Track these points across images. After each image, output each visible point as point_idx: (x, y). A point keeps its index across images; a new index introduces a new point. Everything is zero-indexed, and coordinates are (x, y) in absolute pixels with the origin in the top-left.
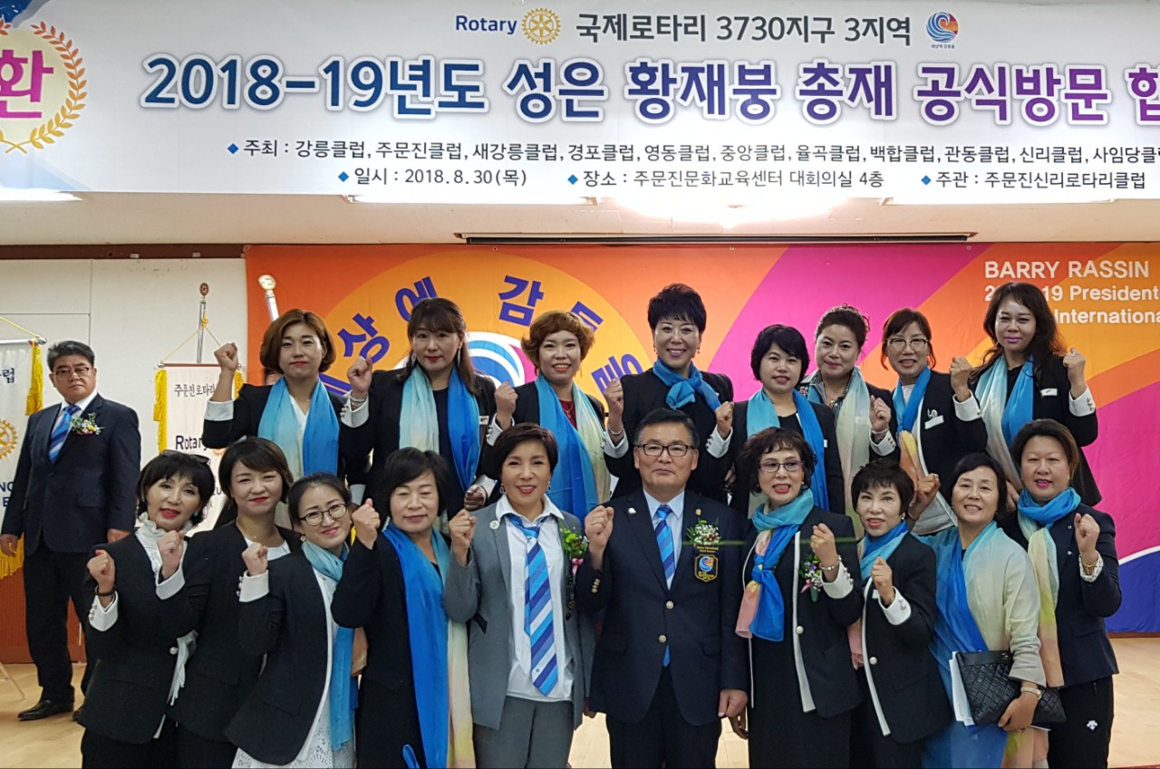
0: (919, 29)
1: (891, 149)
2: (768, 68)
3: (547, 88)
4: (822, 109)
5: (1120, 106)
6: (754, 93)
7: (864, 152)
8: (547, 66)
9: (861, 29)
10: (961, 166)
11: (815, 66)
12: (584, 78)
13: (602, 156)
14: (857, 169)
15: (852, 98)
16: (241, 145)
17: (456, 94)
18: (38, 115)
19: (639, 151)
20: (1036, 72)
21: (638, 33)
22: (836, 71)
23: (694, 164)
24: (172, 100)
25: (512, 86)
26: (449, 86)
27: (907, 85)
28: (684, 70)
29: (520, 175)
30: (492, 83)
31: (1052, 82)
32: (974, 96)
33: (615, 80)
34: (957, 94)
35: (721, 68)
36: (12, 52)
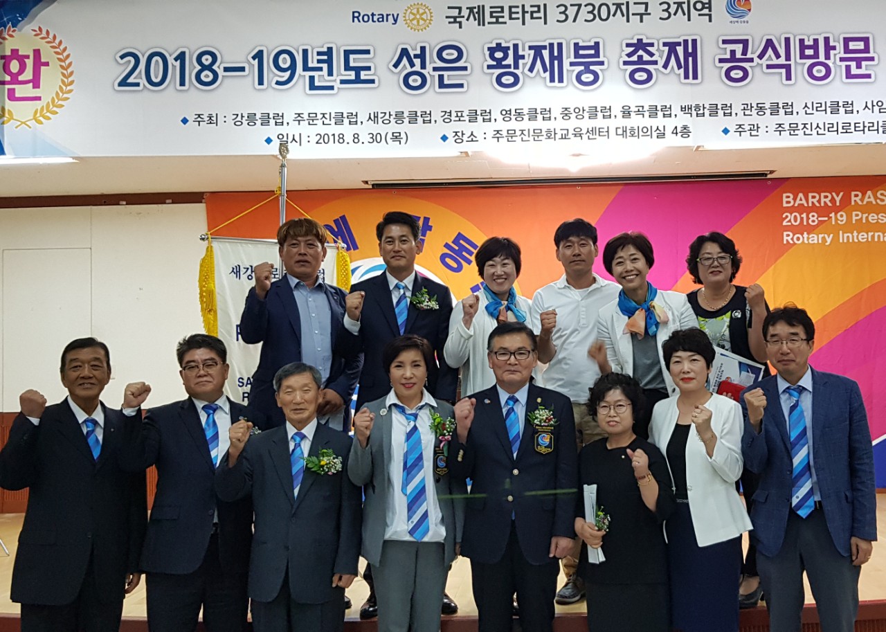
0: (719, 8)
1: (697, 107)
2: (597, 44)
3: (423, 66)
4: (641, 76)
6: (587, 65)
7: (676, 110)
8: (423, 49)
9: (672, 10)
10: (755, 119)
11: (635, 42)
12: (452, 58)
13: (467, 118)
14: (670, 124)
15: (665, 66)
16: (191, 118)
17: (353, 73)
18: (39, 99)
19: (496, 114)
20: (816, 41)
21: (494, 20)
22: (652, 45)
23: (540, 123)
24: (137, 85)
25: (396, 66)
26: (347, 67)
27: (709, 55)
28: (531, 48)
29: (403, 135)
30: (381, 63)
31: (829, 48)
32: (764, 62)
33: (477, 58)
34: (751, 60)
35: (560, 45)
36: (18, 50)
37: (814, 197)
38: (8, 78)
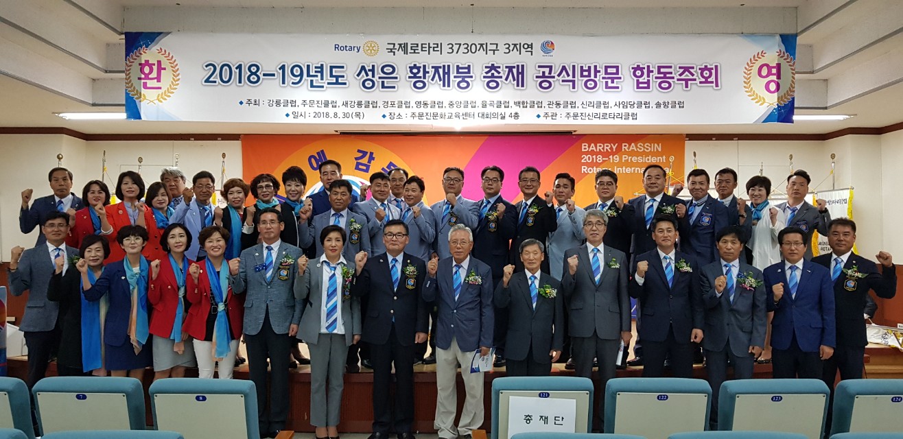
0: (537, 48)
1: (523, 103)
2: (469, 66)
3: (373, 76)
4: (493, 85)
5: (627, 82)
6: (463, 78)
7: (511, 104)
8: (373, 66)
9: (511, 48)
10: (554, 109)
11: (490, 65)
12: (389, 72)
13: (397, 106)
14: (508, 111)
15: (506, 79)
16: (245, 102)
17: (335, 79)
18: (160, 88)
19: (412, 104)
20: (589, 67)
22: (499, 67)
23: (436, 110)
24: (215, 82)
25: (358, 75)
26: (331, 76)
27: (531, 74)
28: (433, 67)
29: (362, 114)
30: (350, 74)
31: (596, 72)
32: (561, 78)
33: (403, 72)
34: (554, 77)
35: (449, 66)
36: (148, 61)
37: (600, 146)
38: (143, 76)
